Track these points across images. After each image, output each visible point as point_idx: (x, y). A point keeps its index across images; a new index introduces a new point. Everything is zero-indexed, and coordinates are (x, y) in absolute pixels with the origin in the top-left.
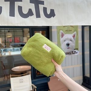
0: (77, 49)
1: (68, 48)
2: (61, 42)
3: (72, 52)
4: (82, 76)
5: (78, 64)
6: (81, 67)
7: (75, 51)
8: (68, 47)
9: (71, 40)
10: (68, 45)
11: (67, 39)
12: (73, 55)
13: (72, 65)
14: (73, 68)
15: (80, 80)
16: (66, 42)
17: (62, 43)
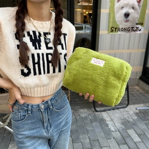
0: (142, 24)
1: (127, 21)
2: (115, 10)
3: (132, 28)
4: (142, 67)
5: (138, 48)
6: (142, 53)
7: (138, 26)
8: (125, 19)
9: (133, 8)
10: (127, 15)
11: (127, 5)
12: (133, 33)
13: (128, 49)
14: (130, 53)
15: (137, 72)
16: (124, 11)
17: (117, 12)
